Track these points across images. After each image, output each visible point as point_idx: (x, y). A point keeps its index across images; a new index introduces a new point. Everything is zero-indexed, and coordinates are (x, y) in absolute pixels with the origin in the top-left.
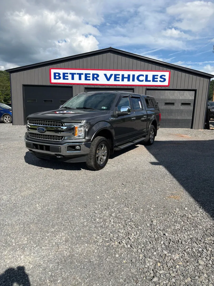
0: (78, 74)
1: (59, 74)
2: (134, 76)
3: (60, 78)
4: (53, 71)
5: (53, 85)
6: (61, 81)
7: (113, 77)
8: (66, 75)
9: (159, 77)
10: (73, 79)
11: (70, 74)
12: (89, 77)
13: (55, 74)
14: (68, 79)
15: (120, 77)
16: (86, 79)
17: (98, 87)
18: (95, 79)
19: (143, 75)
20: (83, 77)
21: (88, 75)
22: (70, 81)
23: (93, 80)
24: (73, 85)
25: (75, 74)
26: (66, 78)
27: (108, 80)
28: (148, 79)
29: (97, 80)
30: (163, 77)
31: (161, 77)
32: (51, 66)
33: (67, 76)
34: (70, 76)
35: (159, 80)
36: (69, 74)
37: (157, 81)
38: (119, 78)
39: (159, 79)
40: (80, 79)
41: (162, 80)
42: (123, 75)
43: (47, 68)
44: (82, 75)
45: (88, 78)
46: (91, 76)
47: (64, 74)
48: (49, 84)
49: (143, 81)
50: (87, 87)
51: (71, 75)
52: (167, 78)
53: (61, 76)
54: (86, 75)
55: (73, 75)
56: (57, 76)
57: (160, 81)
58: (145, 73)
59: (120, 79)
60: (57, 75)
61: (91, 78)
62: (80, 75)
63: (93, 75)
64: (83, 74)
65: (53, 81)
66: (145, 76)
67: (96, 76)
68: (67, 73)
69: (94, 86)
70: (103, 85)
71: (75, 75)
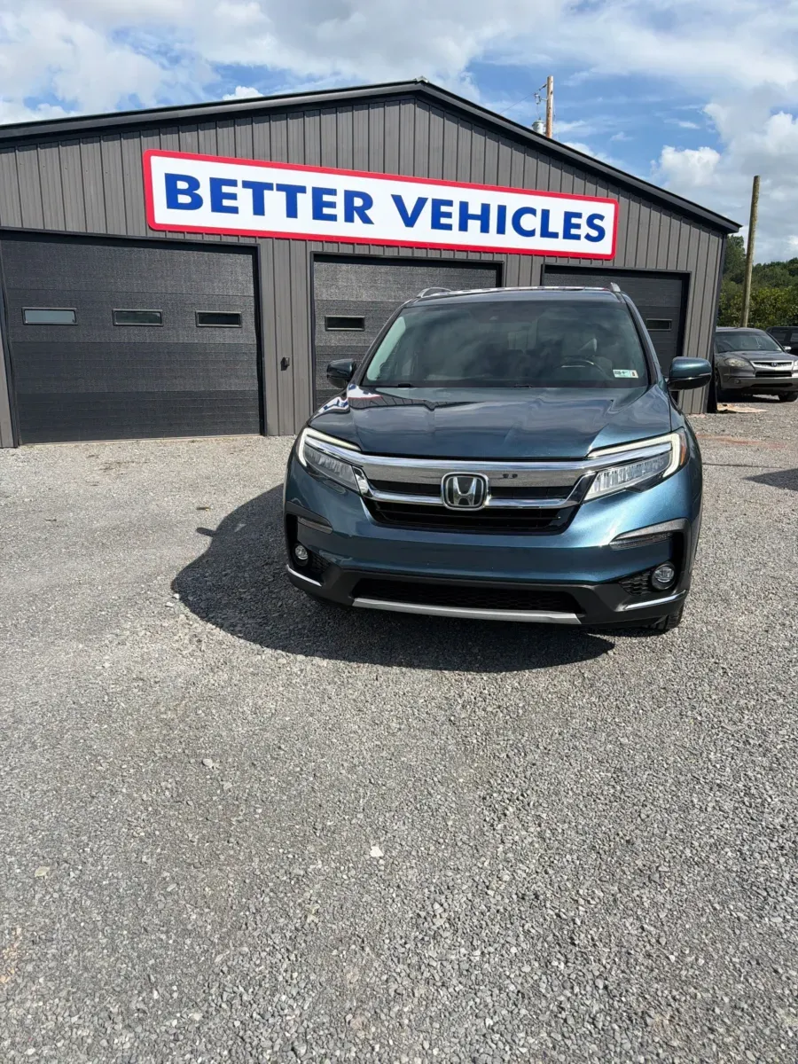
0: (281, 188)
1: (194, 184)
2: (502, 210)
3: (196, 203)
4: (161, 167)
5: (161, 235)
6: (205, 217)
7: (427, 210)
8: (225, 189)
9: (583, 221)
10: (259, 209)
11: (246, 184)
12: (333, 205)
13: (171, 180)
14: (234, 210)
15: (455, 210)
16: (318, 215)
17: (367, 252)
18: (356, 216)
19: (533, 211)
20: (305, 202)
21: (326, 198)
22: (244, 220)
23: (349, 218)
24: (259, 241)
25: (269, 186)
26: (226, 203)
27: (410, 221)
28: (551, 229)
29: (366, 220)
30: (597, 222)
31: (590, 223)
32: (149, 142)
33: (233, 197)
34: (245, 198)
35: (585, 235)
36: (240, 184)
37: (577, 237)
38: (449, 215)
39: (585, 230)
40: (292, 211)
41: (594, 233)
42: (464, 206)
43: (131, 145)
44: (299, 196)
45: (326, 211)
46: (339, 199)
47: (216, 184)
48: (140, 231)
49: (531, 233)
50: (320, 250)
51: (249, 192)
52: (608, 225)
53: (204, 192)
54: (318, 193)
55: (259, 189)
56: (183, 192)
57: (588, 237)
58: (539, 203)
59: (455, 221)
60: (182, 185)
61: (340, 211)
62: (292, 192)
63: (349, 196)
64: (303, 190)
65: (164, 215)
66: (539, 213)
67: (358, 202)
68: (233, 183)
69: (351, 246)
70: (388, 246)
71: (267, 193)
